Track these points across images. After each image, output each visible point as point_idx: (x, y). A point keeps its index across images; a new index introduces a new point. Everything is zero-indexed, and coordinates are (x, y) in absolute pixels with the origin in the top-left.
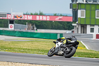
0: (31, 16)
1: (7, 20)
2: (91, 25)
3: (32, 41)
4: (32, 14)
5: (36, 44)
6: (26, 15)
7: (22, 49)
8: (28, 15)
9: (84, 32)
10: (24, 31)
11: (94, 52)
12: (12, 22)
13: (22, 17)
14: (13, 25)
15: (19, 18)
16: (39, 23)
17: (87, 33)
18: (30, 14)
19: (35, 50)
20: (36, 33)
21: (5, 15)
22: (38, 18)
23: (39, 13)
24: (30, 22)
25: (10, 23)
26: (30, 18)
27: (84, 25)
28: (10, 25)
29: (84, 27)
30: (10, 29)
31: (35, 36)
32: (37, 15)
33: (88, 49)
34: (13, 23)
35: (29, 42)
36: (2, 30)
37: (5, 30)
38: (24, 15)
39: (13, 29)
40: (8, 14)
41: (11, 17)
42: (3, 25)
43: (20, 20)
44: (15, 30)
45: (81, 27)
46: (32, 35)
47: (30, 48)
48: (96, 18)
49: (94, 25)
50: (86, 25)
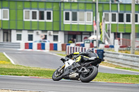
2: (17, 30)
9: (7, 41)
11: (22, 68)
17: (13, 41)
27: (8, 30)
29: (7, 33)
33: (13, 63)
45: (4, 33)
48: (25, 20)
49: (21, 30)
50: (11, 30)
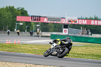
0: (86, 21)
1: (61, 25)
3: (86, 46)
4: (86, 19)
5: (91, 49)
6: (81, 19)
7: (76, 54)
8: (83, 19)
10: (78, 35)
12: (66, 26)
13: (76, 22)
14: (67, 30)
15: (73, 23)
16: (94, 27)
18: (84, 18)
19: (89, 55)
20: (91, 38)
21: (59, 20)
22: (92, 23)
23: (94, 17)
24: (85, 26)
25: (64, 28)
26: (85, 22)
28: (64, 29)
30: (64, 33)
31: (89, 41)
32: (92, 19)
34: (67, 28)
35: (83, 47)
36: (56, 35)
37: (59, 35)
38: (79, 19)
39: (67, 33)
40: (63, 18)
41: (65, 22)
42: (57, 29)
43: (74, 25)
44: (70, 35)
46: (86, 40)
47: (84, 53)
